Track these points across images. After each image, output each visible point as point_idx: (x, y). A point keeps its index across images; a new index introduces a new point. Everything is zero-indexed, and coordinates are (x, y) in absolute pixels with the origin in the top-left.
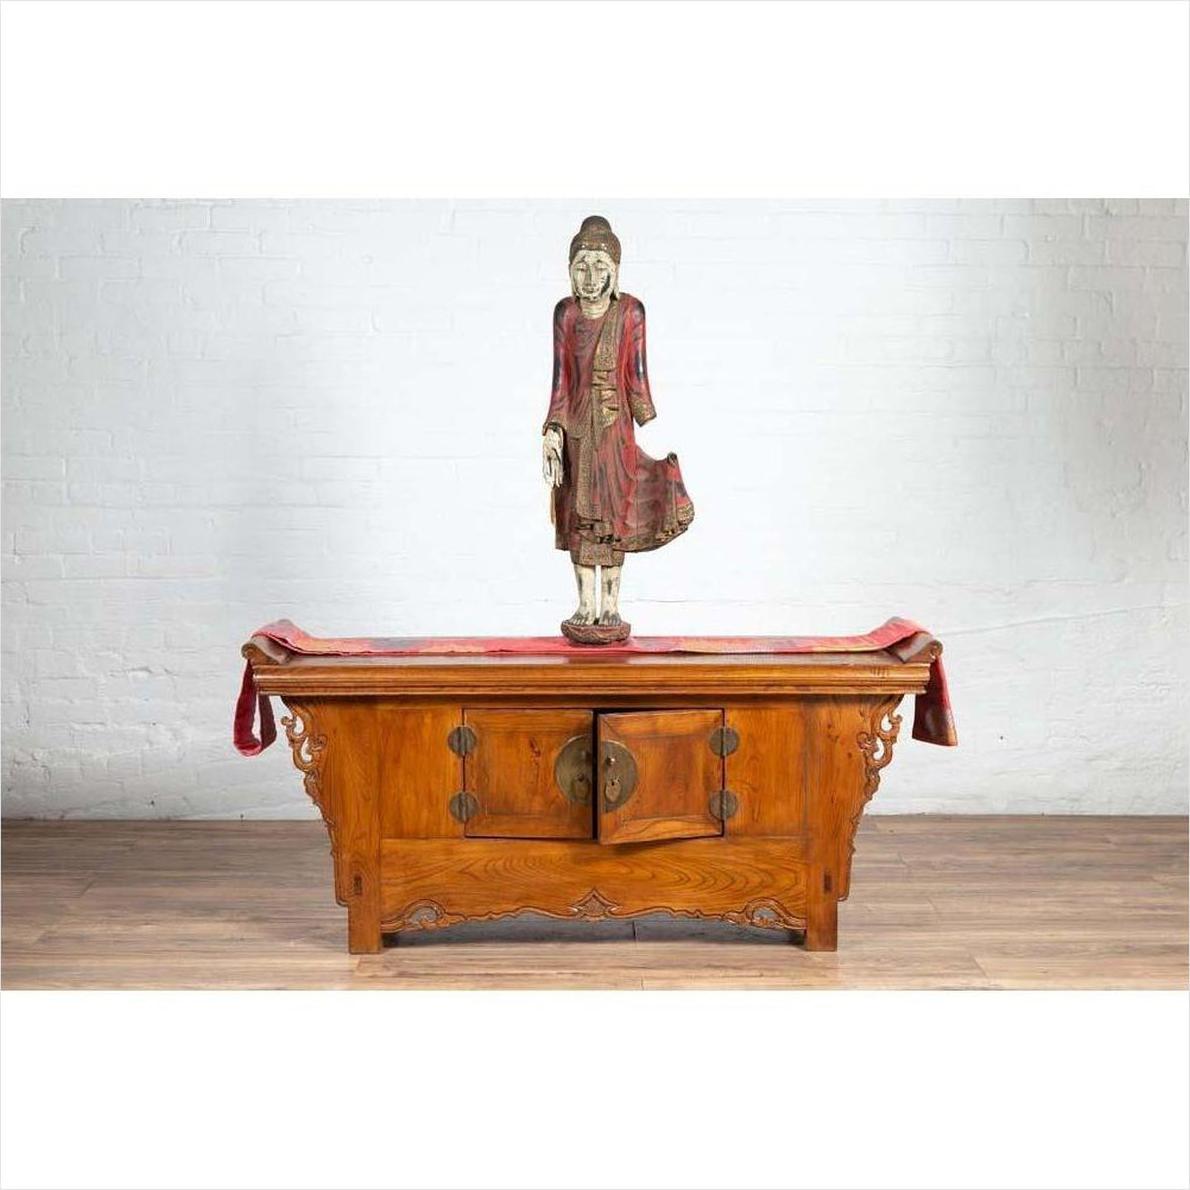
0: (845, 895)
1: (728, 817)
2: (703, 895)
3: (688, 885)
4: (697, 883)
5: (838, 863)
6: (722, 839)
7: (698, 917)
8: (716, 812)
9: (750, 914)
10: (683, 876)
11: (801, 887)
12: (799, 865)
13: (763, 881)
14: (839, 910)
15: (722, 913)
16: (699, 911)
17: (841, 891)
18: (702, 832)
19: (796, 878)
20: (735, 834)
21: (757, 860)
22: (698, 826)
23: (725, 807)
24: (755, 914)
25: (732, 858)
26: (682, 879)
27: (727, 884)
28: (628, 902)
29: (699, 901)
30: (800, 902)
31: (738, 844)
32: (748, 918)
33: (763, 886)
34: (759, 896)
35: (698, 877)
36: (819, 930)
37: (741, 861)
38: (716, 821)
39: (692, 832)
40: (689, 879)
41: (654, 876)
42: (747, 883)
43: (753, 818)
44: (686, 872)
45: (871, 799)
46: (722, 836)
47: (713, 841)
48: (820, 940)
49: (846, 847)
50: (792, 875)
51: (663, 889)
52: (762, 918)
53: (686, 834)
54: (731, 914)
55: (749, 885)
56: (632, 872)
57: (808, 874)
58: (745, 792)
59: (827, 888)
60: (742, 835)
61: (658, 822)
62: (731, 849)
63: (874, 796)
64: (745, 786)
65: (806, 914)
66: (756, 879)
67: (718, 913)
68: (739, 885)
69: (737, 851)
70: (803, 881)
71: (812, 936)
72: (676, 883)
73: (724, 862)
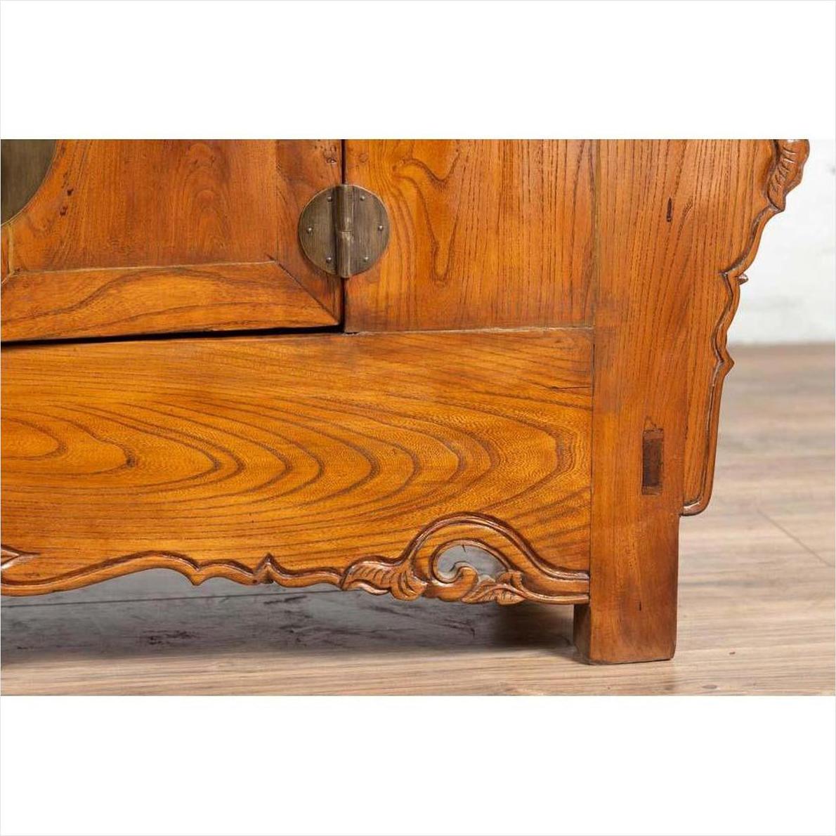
0: (702, 496)
1: (358, 270)
2: (284, 511)
3: (243, 482)
4: (264, 477)
5: (683, 406)
6: (337, 339)
7: (269, 579)
8: (322, 255)
9: (425, 563)
10: (219, 456)
11: (577, 478)
12: (570, 413)
13: (462, 465)
14: (682, 536)
15: (340, 563)
16: (270, 558)
17: (690, 481)
18: (278, 317)
19: (559, 451)
20: (380, 322)
21: (444, 401)
22: (264, 296)
23: (347, 237)
24: (439, 562)
25: (368, 397)
26: (217, 466)
27: (356, 478)
28: (55, 542)
29: (271, 530)
30: (571, 523)
31: (390, 353)
32: (423, 577)
33: (465, 479)
34: (451, 508)
35: (270, 459)
36: (624, 602)
37: (394, 403)
38: (320, 284)
39: (247, 313)
40: (241, 467)
41: (130, 462)
42: (418, 469)
43: (433, 275)
44: (231, 443)
45: (781, 209)
46: (339, 329)
47: (310, 347)
48: (626, 632)
49: (708, 357)
50: (550, 443)
51: (161, 498)
52: (459, 573)
53: (228, 317)
54: (366, 563)
55: (424, 477)
56: (62, 449)
57: (595, 436)
58: (410, 192)
59: (651, 477)
60: (401, 326)
61: (137, 277)
62: (369, 367)
63: (790, 197)
64: (411, 171)
65: (587, 554)
66: (443, 460)
67: (328, 563)
68: (389, 480)
69: (389, 376)
70: (581, 458)
71: (603, 619)
72: (198, 478)
73: (347, 408)
